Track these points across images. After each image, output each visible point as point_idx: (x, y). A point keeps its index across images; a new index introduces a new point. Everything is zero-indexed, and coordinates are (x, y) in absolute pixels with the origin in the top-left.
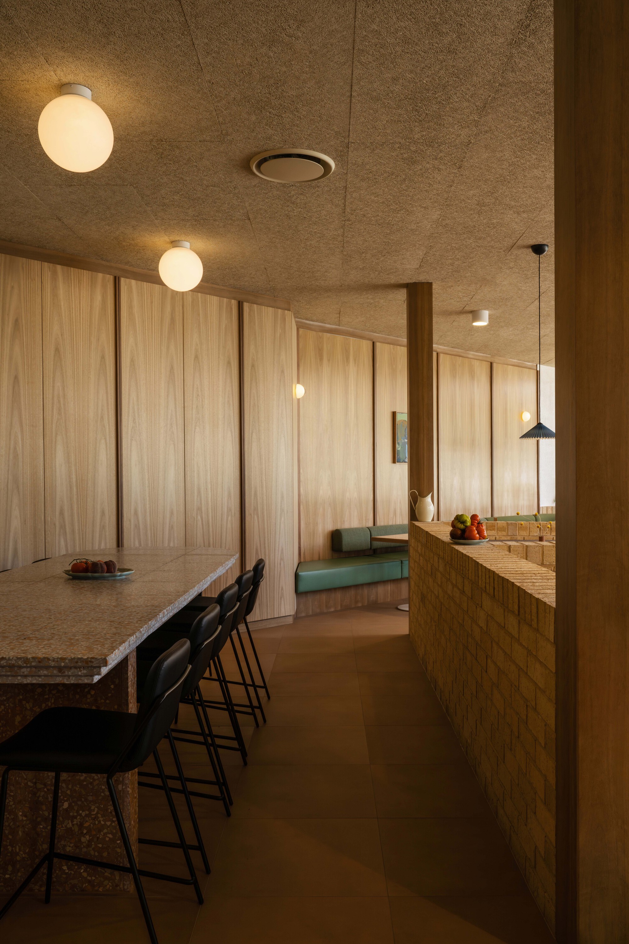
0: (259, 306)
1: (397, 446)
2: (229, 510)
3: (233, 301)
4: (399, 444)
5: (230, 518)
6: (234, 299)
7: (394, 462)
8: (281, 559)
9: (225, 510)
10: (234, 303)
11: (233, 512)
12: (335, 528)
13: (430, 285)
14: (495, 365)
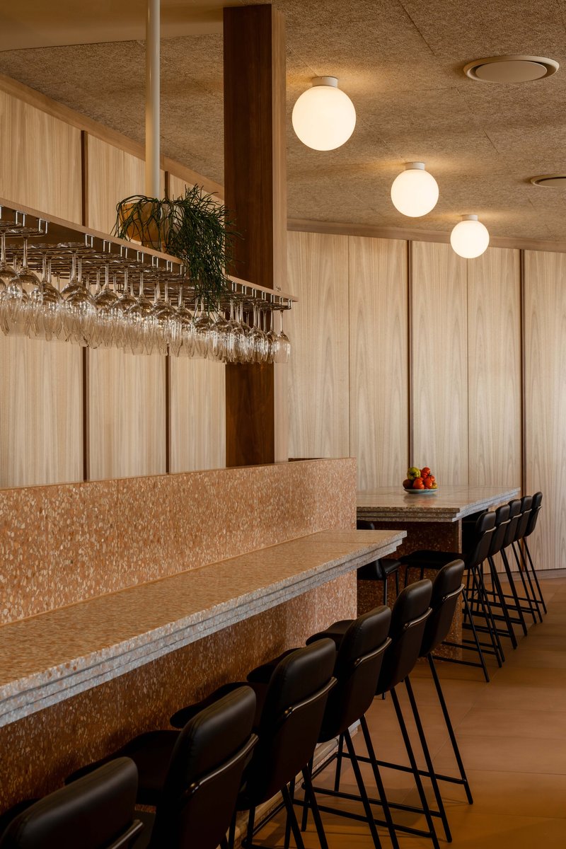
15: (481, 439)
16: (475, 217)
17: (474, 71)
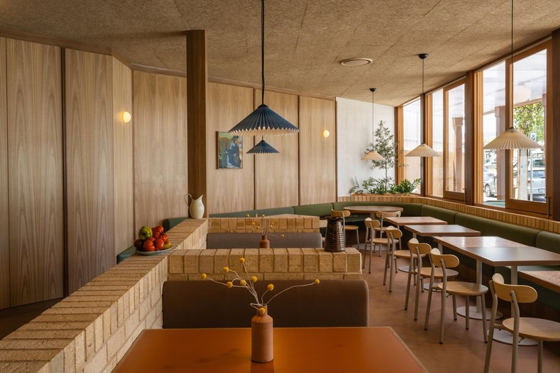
0: (81, 52)
1: (219, 156)
2: (52, 210)
3: (56, 47)
4: (221, 155)
5: (53, 216)
6: (57, 45)
7: (217, 168)
8: (102, 246)
9: (49, 210)
10: (57, 49)
11: (56, 211)
12: (166, 218)
13: (203, 32)
14: (301, 97)
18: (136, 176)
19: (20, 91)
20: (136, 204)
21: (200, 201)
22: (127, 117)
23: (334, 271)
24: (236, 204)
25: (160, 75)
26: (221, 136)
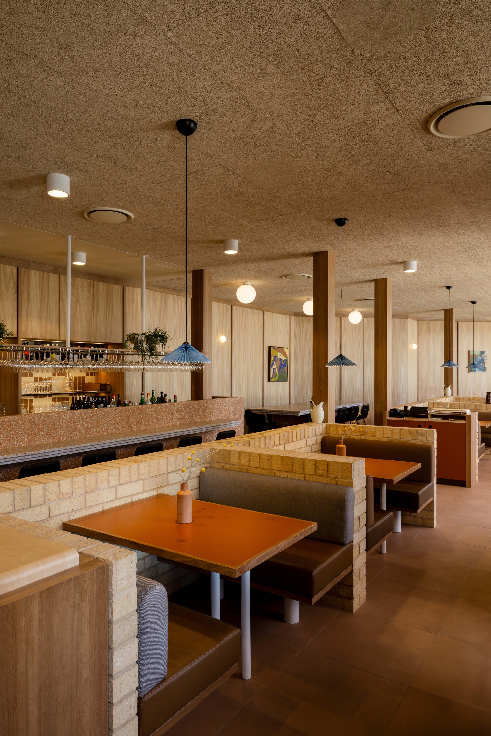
7: (469, 372)
13: (452, 310)
15: (369, 385)
16: (357, 310)
17: (285, 277)
18: (419, 376)
19: (368, 340)
20: (419, 391)
21: (449, 388)
22: (415, 346)
23: (487, 410)
24: (482, 394)
25: (433, 322)
26: (471, 353)
